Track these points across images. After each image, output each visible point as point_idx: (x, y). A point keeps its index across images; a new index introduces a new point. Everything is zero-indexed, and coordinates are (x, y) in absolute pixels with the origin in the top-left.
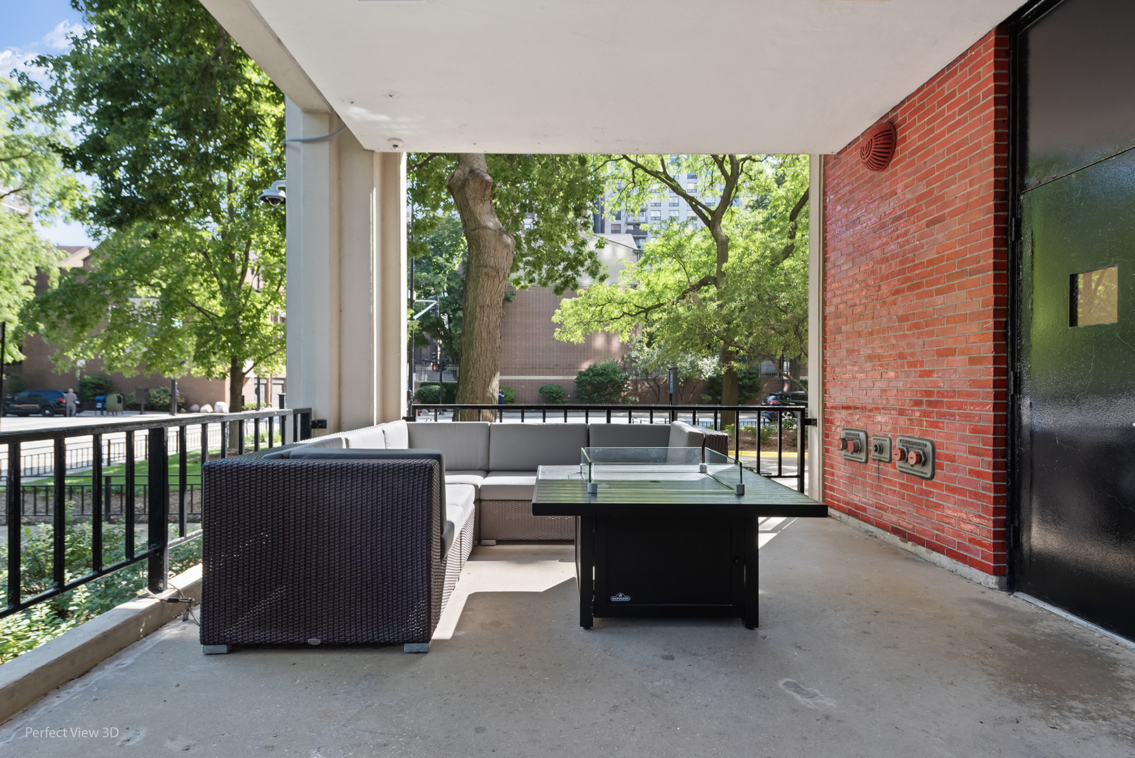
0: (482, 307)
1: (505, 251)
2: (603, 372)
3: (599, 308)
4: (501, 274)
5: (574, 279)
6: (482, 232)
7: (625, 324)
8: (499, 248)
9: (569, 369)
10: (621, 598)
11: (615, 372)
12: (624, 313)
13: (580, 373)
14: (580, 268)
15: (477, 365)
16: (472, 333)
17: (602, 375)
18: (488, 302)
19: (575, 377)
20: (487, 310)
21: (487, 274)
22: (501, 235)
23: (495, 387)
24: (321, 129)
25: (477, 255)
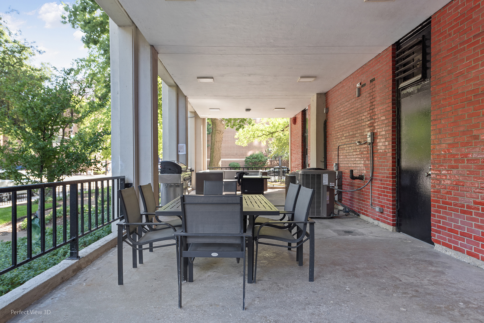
0: (216, 142)
1: (223, 126)
2: (256, 157)
3: (253, 133)
4: (222, 132)
5: (243, 125)
6: (216, 121)
7: (264, 138)
8: (221, 125)
9: (241, 156)
10: (246, 191)
11: (261, 157)
12: (263, 134)
13: (246, 158)
14: (245, 122)
15: (215, 158)
16: (214, 149)
17: (256, 158)
18: (218, 140)
19: (244, 159)
20: (218, 142)
21: (218, 133)
22: (221, 121)
23: (220, 164)
24: (193, 115)
25: (215, 127)
